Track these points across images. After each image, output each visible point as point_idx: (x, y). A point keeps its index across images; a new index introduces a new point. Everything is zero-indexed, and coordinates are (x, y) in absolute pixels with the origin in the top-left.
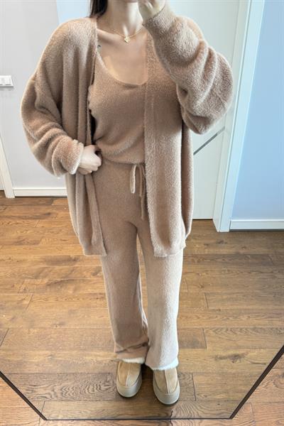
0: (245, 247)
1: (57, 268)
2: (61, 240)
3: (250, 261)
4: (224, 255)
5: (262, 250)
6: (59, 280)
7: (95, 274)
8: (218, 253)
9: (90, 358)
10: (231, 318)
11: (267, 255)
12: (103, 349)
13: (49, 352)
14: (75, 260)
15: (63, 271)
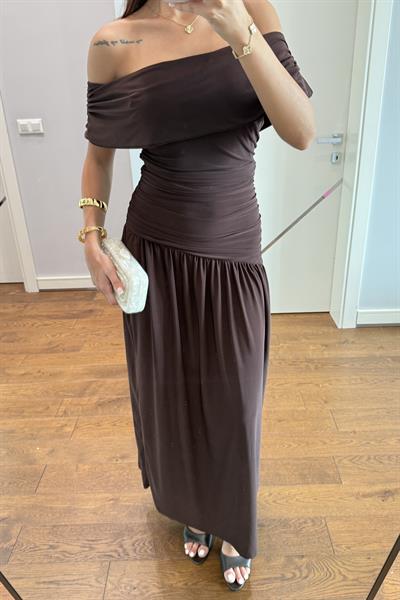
0: (382, 347)
2: (112, 344)
3: (391, 365)
4: (353, 358)
6: (114, 397)
10: (372, 443)
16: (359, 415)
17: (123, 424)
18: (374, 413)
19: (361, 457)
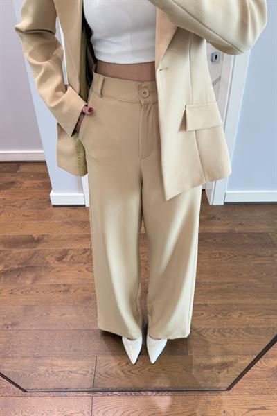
0: (240, 224)
1: (15, 251)
2: (24, 216)
3: (246, 241)
4: (215, 234)
5: (262, 228)
6: (16, 267)
7: (60, 259)
8: (209, 231)
9: (45, 368)
10: (219, 316)
11: (267, 234)
12: (61, 357)
14: (38, 241)
15: (22, 256)
16: (213, 288)
17: (19, 293)
18: (225, 287)
19: (208, 329)
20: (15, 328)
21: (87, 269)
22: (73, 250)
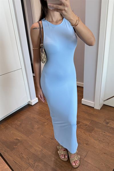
13: (41, 148)
20: (52, 140)
21: (84, 132)
22: (82, 123)
